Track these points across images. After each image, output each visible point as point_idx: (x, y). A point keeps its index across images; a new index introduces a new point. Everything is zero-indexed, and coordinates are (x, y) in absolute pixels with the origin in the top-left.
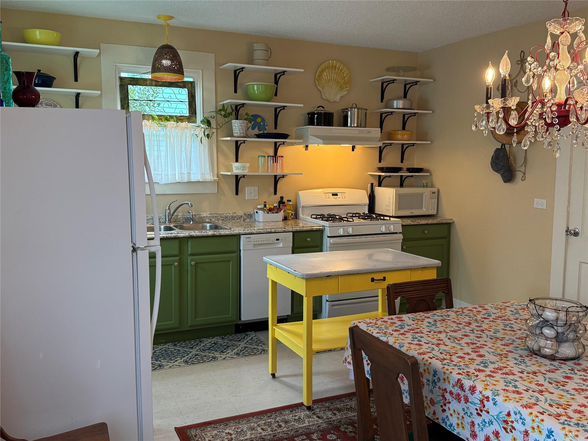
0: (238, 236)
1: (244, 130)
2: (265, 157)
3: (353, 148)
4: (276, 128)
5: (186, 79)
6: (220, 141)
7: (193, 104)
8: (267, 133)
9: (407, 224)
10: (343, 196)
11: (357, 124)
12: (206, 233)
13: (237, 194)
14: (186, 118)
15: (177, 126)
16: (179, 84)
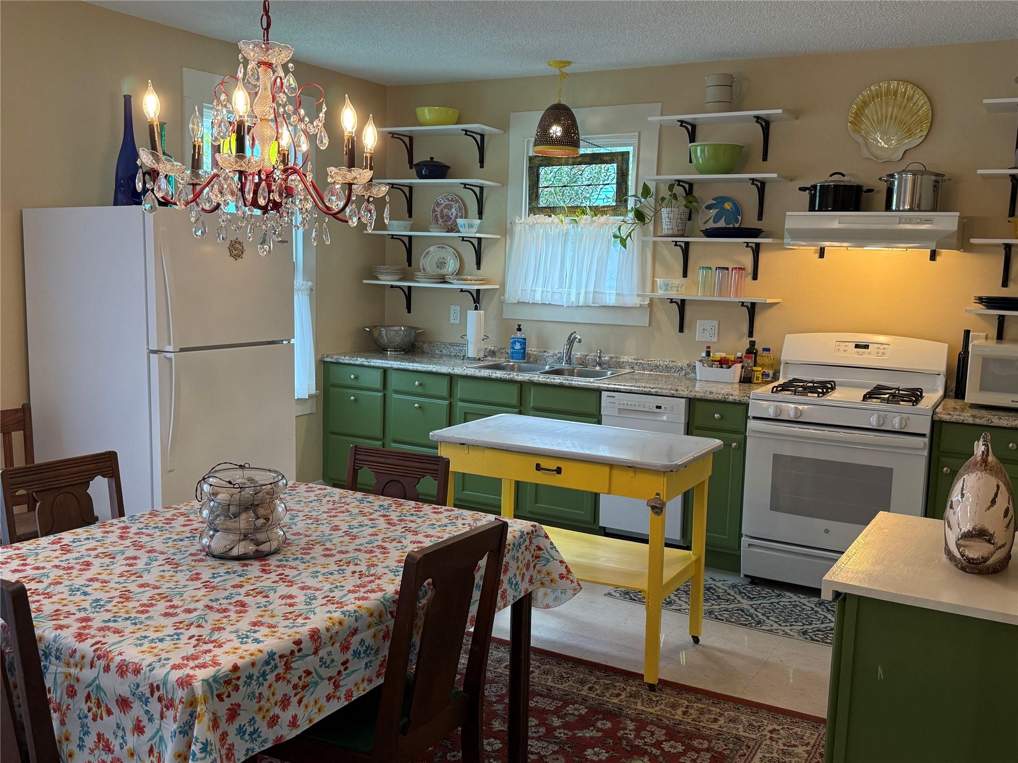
0: (599, 391)
4: (760, 217)
7: (624, 186)
10: (881, 351)
13: (681, 330)
14: (611, 208)
15: (593, 222)
16: (605, 158)
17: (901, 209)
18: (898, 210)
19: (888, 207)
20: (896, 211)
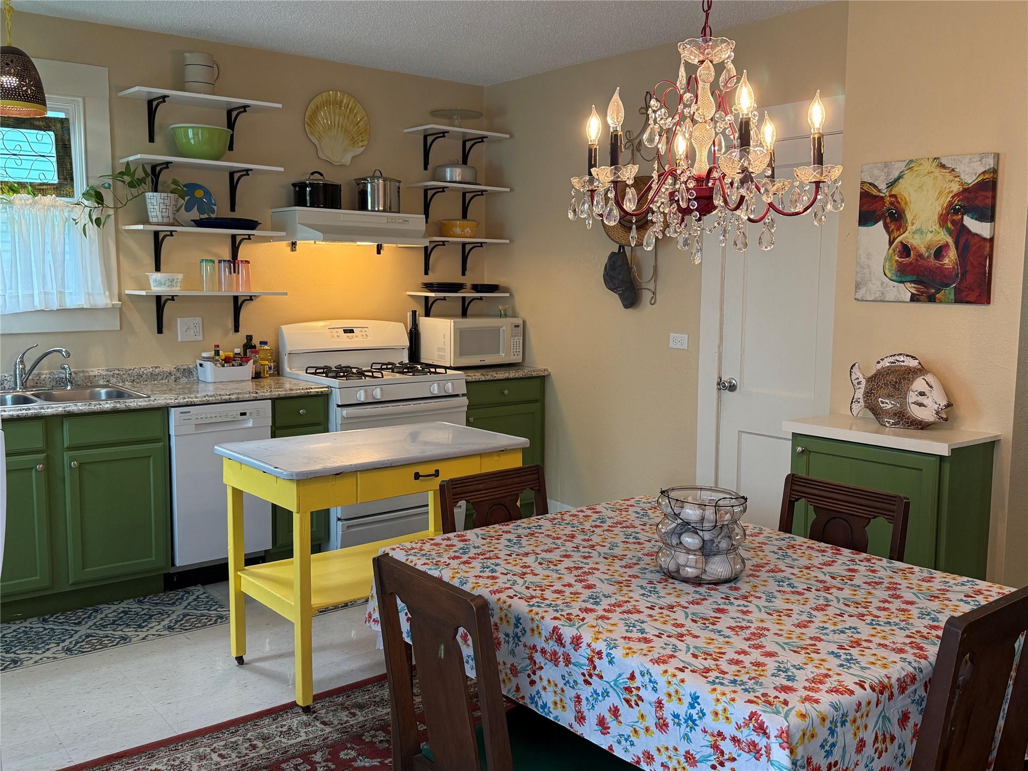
0: (164, 410)
1: (171, 212)
2: (213, 262)
3: (379, 249)
4: (233, 209)
5: (50, 114)
6: (124, 232)
7: (68, 160)
8: (216, 219)
9: (474, 380)
10: (364, 334)
11: (384, 207)
12: (98, 406)
13: (160, 330)
14: (52, 187)
15: (35, 203)
16: (37, 123)
17: (376, 209)
18: (372, 211)
19: (363, 206)
20: (371, 211)
